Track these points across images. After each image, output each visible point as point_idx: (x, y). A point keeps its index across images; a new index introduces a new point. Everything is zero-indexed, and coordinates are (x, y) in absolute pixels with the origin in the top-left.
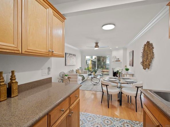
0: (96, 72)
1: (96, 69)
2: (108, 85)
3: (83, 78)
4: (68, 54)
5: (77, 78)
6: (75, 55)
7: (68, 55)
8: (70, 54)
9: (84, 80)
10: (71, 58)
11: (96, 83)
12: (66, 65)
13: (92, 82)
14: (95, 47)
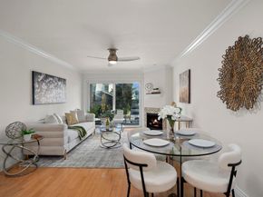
0: (111, 119)
1: (114, 109)
2: (146, 165)
3: (83, 133)
4: (40, 74)
5: (62, 136)
6: (65, 80)
7: (41, 77)
8: (47, 76)
9: (83, 139)
10: (52, 86)
11: (113, 142)
12: (33, 103)
13: (104, 141)
14: (110, 59)
